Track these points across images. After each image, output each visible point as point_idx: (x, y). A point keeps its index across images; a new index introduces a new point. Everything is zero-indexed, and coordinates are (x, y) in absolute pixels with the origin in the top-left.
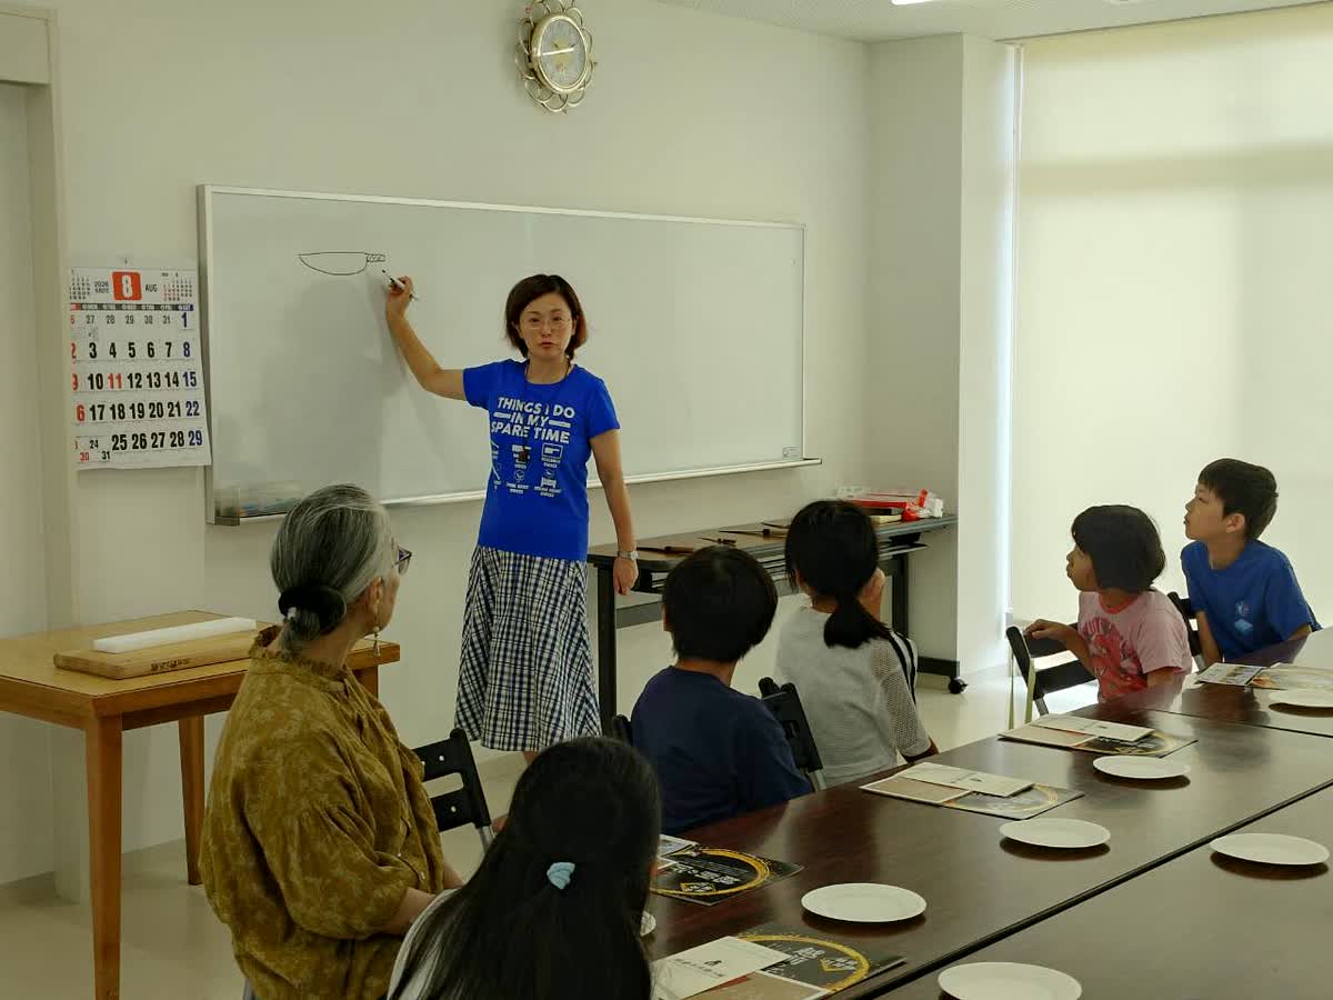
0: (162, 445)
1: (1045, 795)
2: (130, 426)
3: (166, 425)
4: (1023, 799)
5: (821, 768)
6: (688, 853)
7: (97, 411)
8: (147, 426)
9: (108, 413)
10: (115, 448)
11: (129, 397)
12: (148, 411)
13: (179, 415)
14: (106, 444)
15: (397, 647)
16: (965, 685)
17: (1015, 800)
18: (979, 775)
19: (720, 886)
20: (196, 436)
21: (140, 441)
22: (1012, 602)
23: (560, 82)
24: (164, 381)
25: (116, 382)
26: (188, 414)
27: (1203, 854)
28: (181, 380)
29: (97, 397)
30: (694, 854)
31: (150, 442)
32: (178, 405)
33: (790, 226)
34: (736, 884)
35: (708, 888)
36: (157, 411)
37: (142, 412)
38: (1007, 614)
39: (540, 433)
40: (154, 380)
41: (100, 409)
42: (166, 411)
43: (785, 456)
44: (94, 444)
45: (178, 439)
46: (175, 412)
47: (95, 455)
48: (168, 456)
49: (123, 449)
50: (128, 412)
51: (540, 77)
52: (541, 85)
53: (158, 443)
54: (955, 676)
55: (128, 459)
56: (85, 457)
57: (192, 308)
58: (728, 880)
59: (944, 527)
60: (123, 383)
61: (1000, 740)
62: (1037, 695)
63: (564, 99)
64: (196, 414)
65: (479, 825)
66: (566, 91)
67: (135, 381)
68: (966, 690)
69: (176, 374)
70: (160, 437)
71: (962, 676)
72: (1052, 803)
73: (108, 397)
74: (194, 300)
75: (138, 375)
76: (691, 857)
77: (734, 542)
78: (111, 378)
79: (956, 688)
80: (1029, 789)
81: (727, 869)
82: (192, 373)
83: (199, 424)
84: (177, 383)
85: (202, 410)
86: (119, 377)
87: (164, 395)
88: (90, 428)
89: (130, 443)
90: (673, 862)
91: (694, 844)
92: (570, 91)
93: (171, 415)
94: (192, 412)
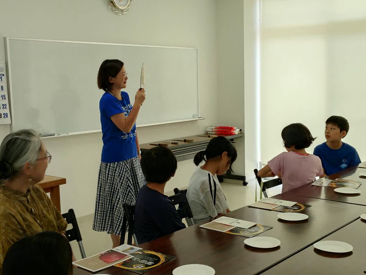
1: (260, 228)
4: (252, 230)
5: (192, 217)
6: (139, 252)
15: (65, 179)
16: (248, 183)
17: (250, 230)
18: (239, 221)
19: (147, 266)
20: (6, 115)
22: (261, 159)
23: (120, 6)
26: (3, 108)
27: (311, 249)
30: (141, 253)
33: (193, 48)
34: (153, 265)
35: (142, 267)
38: (260, 162)
43: (194, 117)
51: (114, 4)
52: (115, 6)
54: (245, 180)
57: (4, 75)
58: (150, 263)
59: (241, 137)
61: (248, 207)
62: (264, 190)
63: (122, 11)
64: (6, 108)
65: (78, 241)
66: (123, 8)
68: (248, 185)
71: (247, 180)
72: (261, 231)
74: (4, 73)
76: (139, 254)
77: (178, 143)
79: (245, 184)
80: (255, 226)
81: (151, 259)
82: (4, 96)
83: (7, 111)
85: (8, 107)
90: (132, 256)
91: (141, 249)
92: (124, 8)
94: (4, 107)
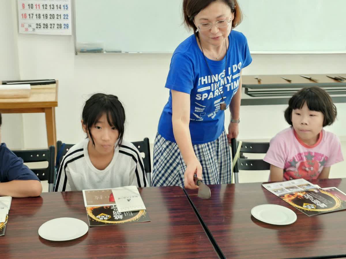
0: (54, 28)
2: (42, 21)
3: (56, 21)
7: (31, 16)
8: (49, 21)
9: (35, 16)
10: (37, 28)
11: (42, 12)
12: (49, 17)
13: (60, 18)
14: (34, 26)
20: (67, 26)
21: (46, 26)
24: (55, 7)
25: (38, 7)
26: (64, 18)
28: (62, 7)
29: (31, 11)
31: (49, 26)
32: (60, 15)
36: (52, 16)
37: (47, 17)
39: (230, 87)
40: (52, 7)
41: (32, 15)
42: (56, 17)
44: (30, 26)
45: (60, 26)
46: (59, 17)
47: (30, 29)
48: (56, 31)
49: (40, 28)
50: (42, 17)
53: (52, 27)
55: (42, 31)
56: (27, 30)
60: (40, 7)
67: (45, 7)
69: (60, 6)
70: (53, 25)
73: (35, 11)
75: (46, 5)
78: (36, 5)
82: (67, 5)
83: (68, 22)
84: (60, 8)
85: (70, 17)
86: (39, 5)
87: (55, 12)
88: (28, 21)
89: (42, 26)
93: (57, 18)
94: (66, 18)
